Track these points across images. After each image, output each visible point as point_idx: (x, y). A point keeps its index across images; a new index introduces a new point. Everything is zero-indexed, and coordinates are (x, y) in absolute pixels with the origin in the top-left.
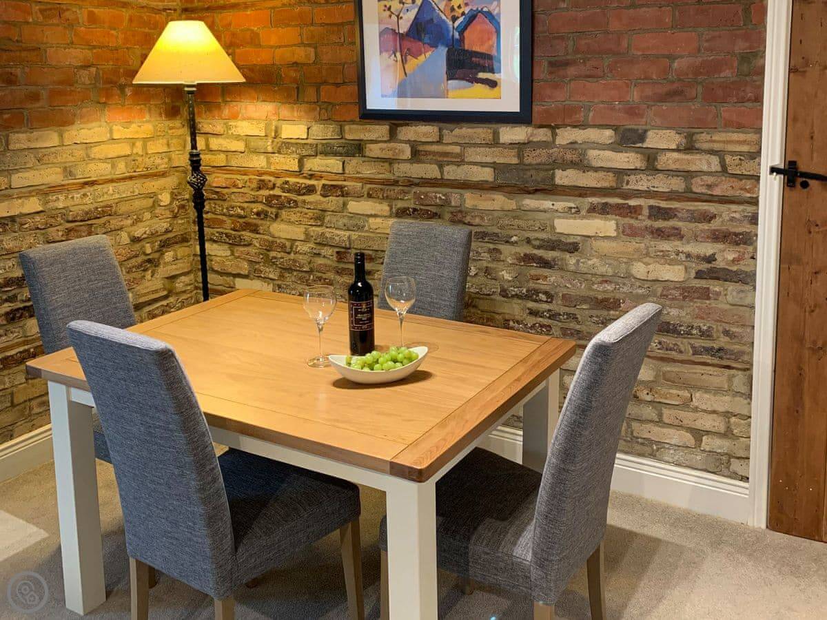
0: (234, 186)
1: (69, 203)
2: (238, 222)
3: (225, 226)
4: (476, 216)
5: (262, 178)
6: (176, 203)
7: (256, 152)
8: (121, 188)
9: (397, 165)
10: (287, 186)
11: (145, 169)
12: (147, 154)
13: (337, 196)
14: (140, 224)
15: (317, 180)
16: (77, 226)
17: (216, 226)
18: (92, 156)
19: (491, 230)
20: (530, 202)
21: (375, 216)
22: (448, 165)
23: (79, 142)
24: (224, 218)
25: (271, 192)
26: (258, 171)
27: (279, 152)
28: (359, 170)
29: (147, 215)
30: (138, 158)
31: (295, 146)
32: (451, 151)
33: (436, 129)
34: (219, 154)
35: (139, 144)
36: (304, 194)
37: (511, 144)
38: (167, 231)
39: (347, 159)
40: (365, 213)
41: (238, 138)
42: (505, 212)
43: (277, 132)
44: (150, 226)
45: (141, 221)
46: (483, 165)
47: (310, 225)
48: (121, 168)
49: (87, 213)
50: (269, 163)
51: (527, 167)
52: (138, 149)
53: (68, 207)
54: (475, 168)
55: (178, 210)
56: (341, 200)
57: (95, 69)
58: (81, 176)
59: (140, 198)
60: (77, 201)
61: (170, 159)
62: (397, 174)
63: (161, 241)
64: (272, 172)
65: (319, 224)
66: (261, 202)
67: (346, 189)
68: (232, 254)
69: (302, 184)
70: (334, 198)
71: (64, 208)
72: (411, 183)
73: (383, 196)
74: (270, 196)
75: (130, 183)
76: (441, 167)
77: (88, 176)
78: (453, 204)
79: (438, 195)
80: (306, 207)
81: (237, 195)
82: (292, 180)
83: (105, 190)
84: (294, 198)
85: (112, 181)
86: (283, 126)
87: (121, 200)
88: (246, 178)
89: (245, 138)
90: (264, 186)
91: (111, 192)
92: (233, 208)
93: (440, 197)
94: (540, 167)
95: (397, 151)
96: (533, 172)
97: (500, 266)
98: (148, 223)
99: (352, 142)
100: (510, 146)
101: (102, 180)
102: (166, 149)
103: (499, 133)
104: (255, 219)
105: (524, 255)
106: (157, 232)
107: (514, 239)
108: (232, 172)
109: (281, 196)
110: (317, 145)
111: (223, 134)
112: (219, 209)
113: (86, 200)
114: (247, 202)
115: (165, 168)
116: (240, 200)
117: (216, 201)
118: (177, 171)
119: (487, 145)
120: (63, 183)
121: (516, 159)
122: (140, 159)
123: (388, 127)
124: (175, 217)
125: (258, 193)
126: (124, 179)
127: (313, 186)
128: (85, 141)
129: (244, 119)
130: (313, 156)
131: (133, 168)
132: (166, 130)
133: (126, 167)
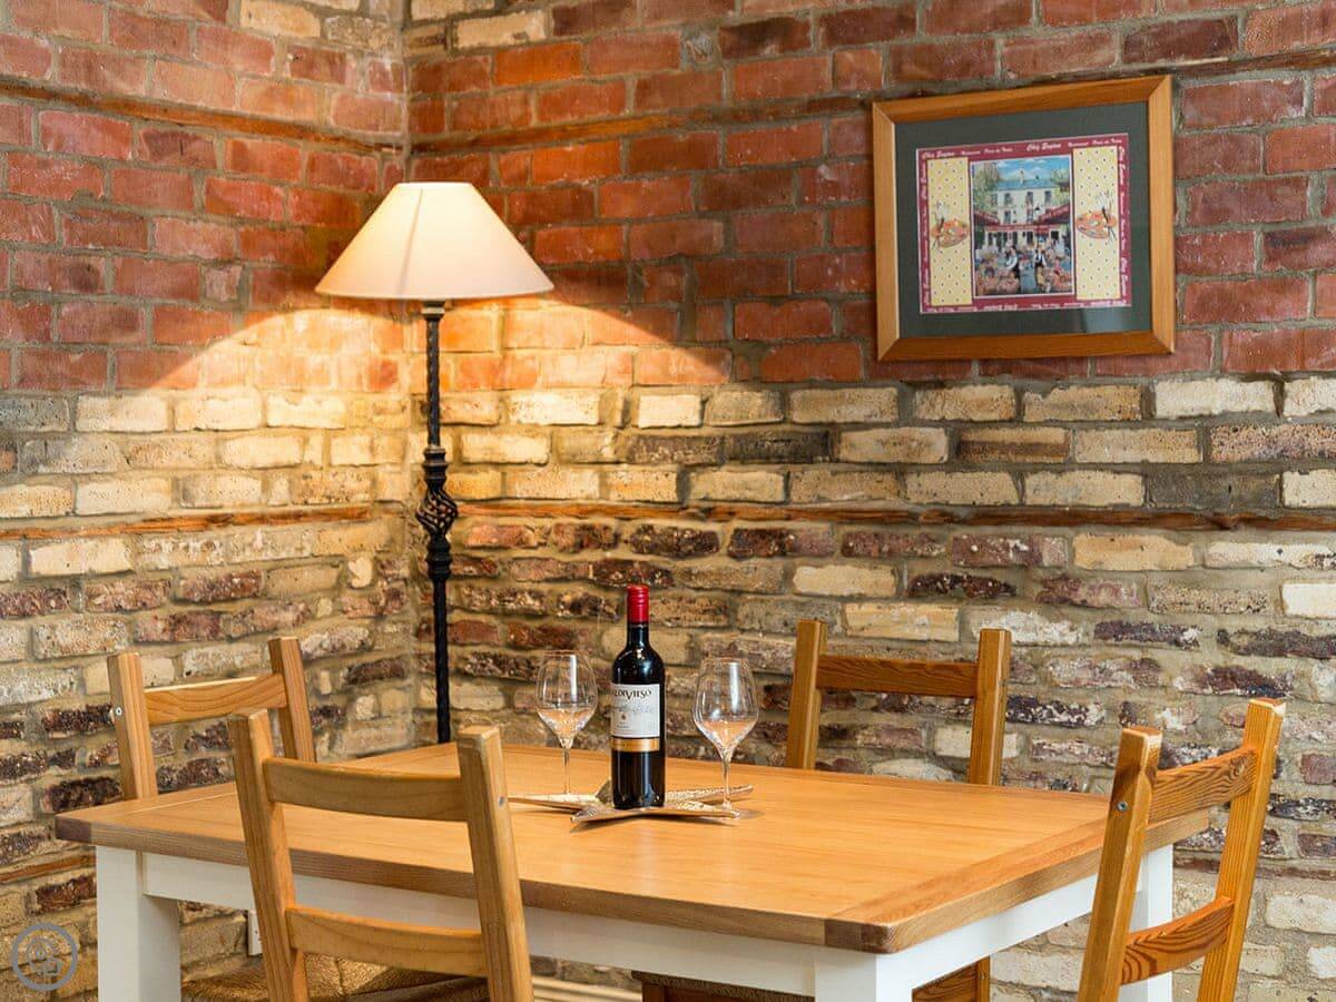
0: (518, 544)
1: (180, 560)
2: (525, 628)
3: (495, 639)
4: (1101, 587)
5: (587, 522)
6: (382, 584)
7: (574, 461)
8: (278, 536)
9: (915, 476)
10: (647, 538)
11: (325, 501)
12: (330, 465)
13: (769, 556)
14: (311, 625)
15: (720, 521)
16: (190, 613)
17: (469, 640)
18: (227, 460)
19: (1135, 616)
20: (1227, 549)
21: (860, 599)
22: (1035, 472)
23: (203, 427)
24: (493, 621)
25: (609, 554)
26: (578, 505)
27: (631, 461)
28: (823, 494)
29: (325, 606)
30: (313, 473)
31: (671, 443)
32: (1043, 441)
33: (1008, 391)
34: (486, 471)
35: (316, 441)
36: (689, 555)
37: (1182, 418)
38: (364, 648)
39: (795, 469)
40: (837, 593)
41: (533, 430)
42: (1170, 575)
43: (628, 411)
44: (331, 631)
45: (313, 618)
46: (1117, 469)
47: (702, 627)
48: (281, 494)
49: (212, 587)
50: (604, 485)
51: (1222, 470)
52: (314, 454)
53: (177, 568)
54: (1099, 478)
55: (387, 602)
56: (779, 564)
57: (239, 269)
58: (204, 503)
59: (314, 564)
60: (195, 557)
61: (374, 482)
62: (914, 500)
63: (350, 669)
64: (612, 507)
65: (722, 624)
66: (584, 579)
67: (792, 537)
68: (509, 704)
69: (684, 531)
70: (763, 561)
71: (170, 569)
72: (946, 516)
73: (880, 550)
74: (607, 562)
75: (295, 529)
76: (1019, 475)
77: (217, 503)
78: (1046, 561)
79: (1012, 543)
80: (692, 585)
81: (523, 564)
82: (661, 523)
83: (248, 539)
84: (664, 566)
85: (261, 519)
86: (642, 398)
87: (278, 565)
88: (548, 523)
89: (548, 431)
90: (590, 540)
91: (258, 544)
92: (515, 595)
93: (1016, 547)
94: (1250, 467)
95: (914, 444)
96: (1233, 480)
97: (1157, 697)
98: (326, 623)
99: (806, 429)
100: (1181, 425)
101: (242, 515)
102: (365, 458)
103: (1154, 395)
104: (565, 618)
105: (1213, 671)
106: (343, 646)
107: (1190, 634)
108: (512, 511)
109: (630, 562)
110: (723, 438)
111: (498, 424)
112: (479, 600)
113: (214, 557)
114: (547, 580)
115: (364, 502)
116: (532, 577)
117: (473, 582)
118: (387, 512)
119: (1129, 423)
120: (171, 514)
121: (1195, 451)
122: (316, 475)
123: (895, 391)
124: (380, 616)
125: (577, 557)
126: (284, 518)
127: (713, 534)
128: (215, 426)
129: (548, 387)
130: (712, 465)
131: (302, 495)
132: (369, 416)
133: (290, 491)
